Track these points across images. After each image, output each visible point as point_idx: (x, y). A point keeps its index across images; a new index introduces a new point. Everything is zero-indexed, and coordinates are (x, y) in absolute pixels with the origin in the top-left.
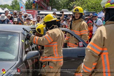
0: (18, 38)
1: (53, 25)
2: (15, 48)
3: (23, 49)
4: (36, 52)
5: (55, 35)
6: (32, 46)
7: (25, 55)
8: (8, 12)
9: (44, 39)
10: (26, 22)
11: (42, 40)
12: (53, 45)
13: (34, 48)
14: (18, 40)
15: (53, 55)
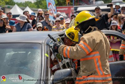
0: (40, 51)
1: (90, 27)
2: (36, 67)
3: (47, 68)
6: (63, 61)
7: (52, 76)
9: (79, 48)
11: (75, 51)
12: (94, 56)
13: (66, 65)
15: (95, 73)
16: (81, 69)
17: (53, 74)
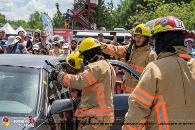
0: (37, 77)
1: (96, 55)
2: (32, 95)
3: (45, 96)
4: (67, 102)
5: (100, 71)
6: (62, 90)
7: (49, 106)
8: (23, 33)
9: (82, 78)
10: (52, 51)
11: (77, 80)
12: (97, 88)
13: (65, 94)
14: (37, 81)
15: (96, 106)
16: (83, 100)
17: (51, 104)
